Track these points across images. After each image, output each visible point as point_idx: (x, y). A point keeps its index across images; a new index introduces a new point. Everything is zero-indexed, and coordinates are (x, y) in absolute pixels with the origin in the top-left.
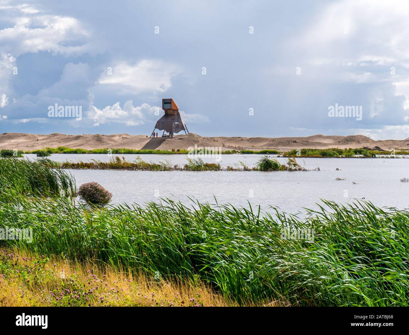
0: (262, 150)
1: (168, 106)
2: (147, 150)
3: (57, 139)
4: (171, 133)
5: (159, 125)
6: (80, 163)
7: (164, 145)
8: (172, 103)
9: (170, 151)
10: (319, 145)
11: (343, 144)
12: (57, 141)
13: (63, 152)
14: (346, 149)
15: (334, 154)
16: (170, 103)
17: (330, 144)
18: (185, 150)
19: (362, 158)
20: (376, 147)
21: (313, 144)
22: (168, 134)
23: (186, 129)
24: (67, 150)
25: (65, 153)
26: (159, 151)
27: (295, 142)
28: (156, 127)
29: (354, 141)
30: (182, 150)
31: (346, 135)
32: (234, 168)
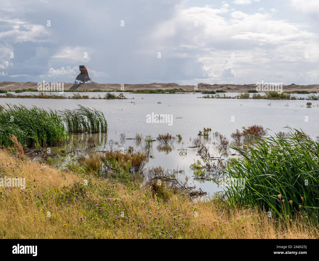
0: (126, 90)
1: (82, 69)
2: (71, 90)
3: (30, 85)
4: (84, 82)
5: (78, 78)
6: (25, 96)
7: (80, 88)
8: (84, 68)
9: (82, 90)
10: (154, 88)
11: (165, 87)
12: (29, 85)
13: (31, 91)
14: (166, 90)
15: (156, 92)
16: (83, 67)
17: (159, 87)
18: (89, 90)
19: (169, 93)
20: (180, 89)
21: (151, 87)
22: (82, 82)
23: (91, 80)
24: (33, 90)
25: (32, 91)
26: (77, 90)
27: (142, 86)
28: (76, 79)
29: (171, 86)
30: (88, 90)
31: (167, 83)
32: (95, 98)
